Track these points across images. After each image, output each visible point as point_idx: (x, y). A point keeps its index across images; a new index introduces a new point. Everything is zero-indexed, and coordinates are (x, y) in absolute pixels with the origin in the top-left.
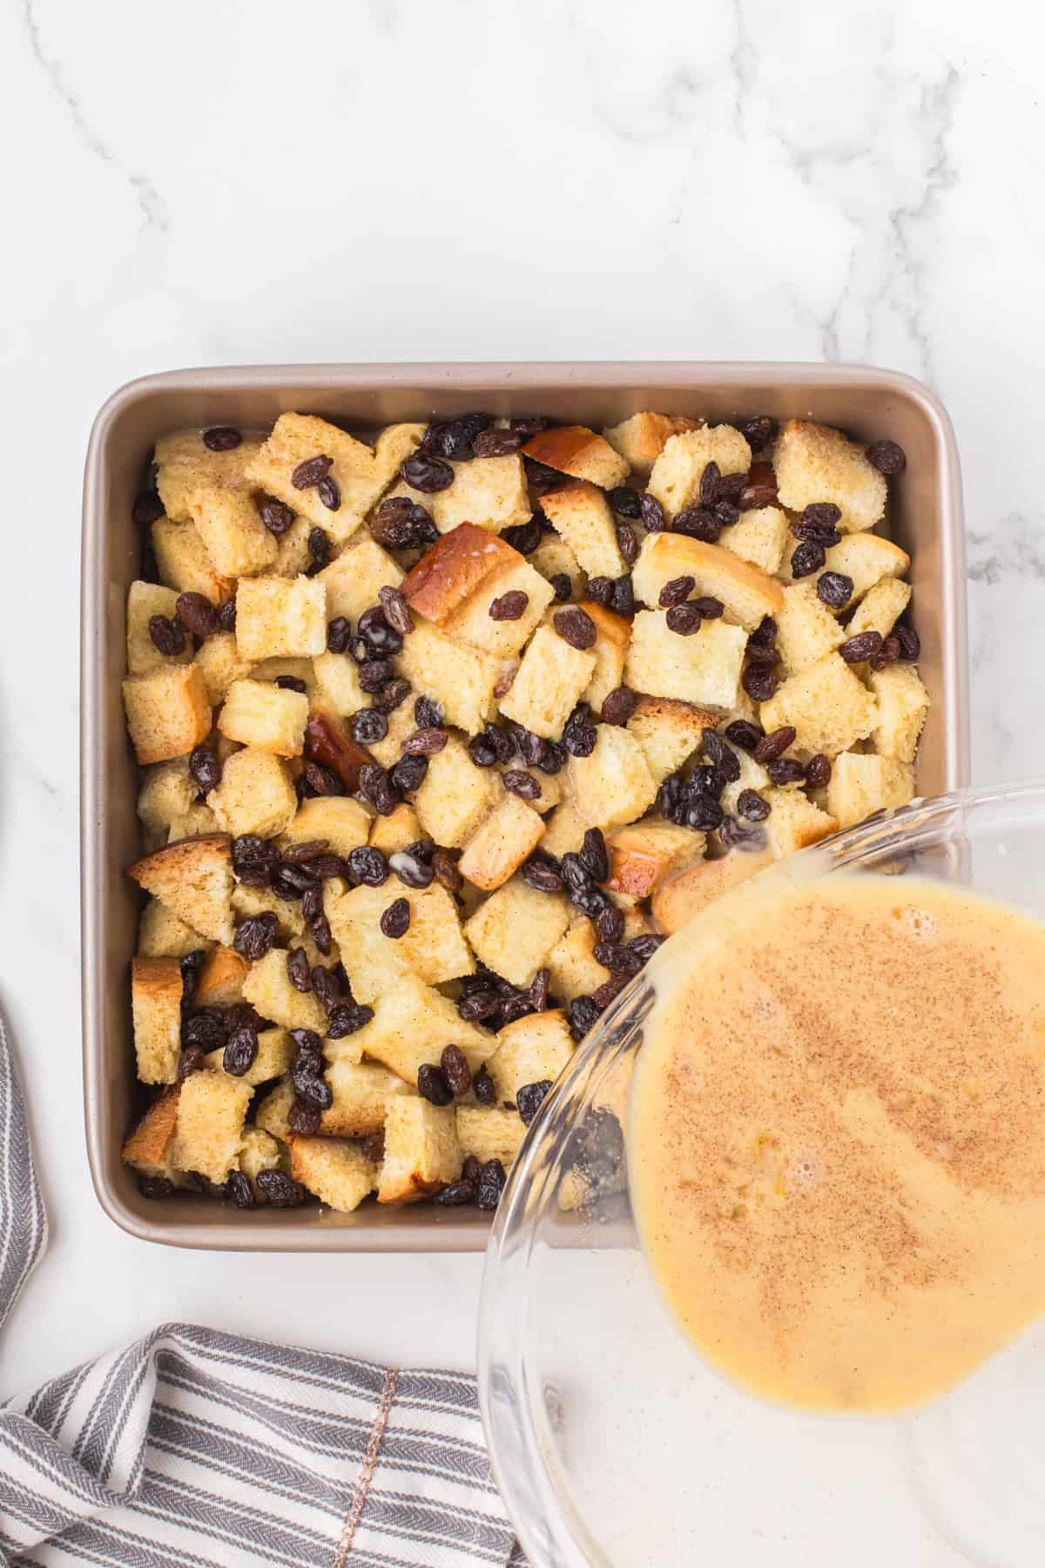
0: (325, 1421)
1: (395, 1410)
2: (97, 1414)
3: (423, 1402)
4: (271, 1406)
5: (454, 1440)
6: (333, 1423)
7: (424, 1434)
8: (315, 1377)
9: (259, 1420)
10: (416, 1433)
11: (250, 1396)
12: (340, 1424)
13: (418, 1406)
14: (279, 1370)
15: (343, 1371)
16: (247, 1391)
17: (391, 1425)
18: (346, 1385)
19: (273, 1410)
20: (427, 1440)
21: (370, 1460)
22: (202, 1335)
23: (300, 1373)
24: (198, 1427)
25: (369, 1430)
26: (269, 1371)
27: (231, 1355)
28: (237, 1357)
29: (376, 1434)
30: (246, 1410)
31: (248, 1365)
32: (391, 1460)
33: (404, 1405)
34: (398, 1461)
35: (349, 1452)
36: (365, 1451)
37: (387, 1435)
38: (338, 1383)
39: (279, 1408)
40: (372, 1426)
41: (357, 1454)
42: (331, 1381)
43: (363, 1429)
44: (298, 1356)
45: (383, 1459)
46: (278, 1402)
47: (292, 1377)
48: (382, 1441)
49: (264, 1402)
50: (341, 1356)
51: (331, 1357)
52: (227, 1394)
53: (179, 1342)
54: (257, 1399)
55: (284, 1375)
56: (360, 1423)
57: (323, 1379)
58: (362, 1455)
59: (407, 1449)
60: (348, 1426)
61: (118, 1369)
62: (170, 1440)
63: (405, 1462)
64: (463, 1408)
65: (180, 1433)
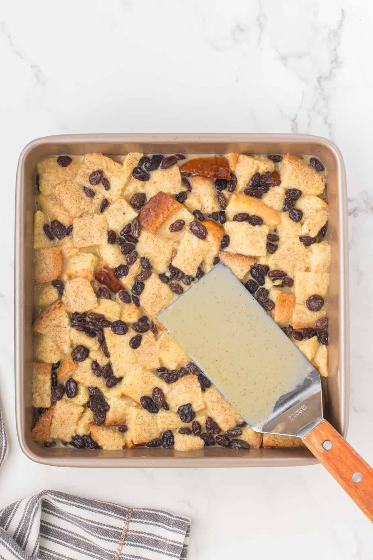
0: (105, 527)
1: (131, 524)
2: (22, 523)
3: (142, 521)
4: (84, 521)
5: (153, 535)
6: (108, 528)
7: (142, 533)
8: (101, 511)
9: (80, 527)
10: (139, 533)
11: (77, 518)
12: (110, 529)
13: (140, 522)
14: (88, 508)
15: (112, 508)
16: (75, 516)
17: (129, 529)
18: (113, 514)
19: (85, 523)
20: (143, 535)
21: (121, 542)
22: (59, 494)
23: (95, 509)
24: (57, 529)
25: (121, 531)
26: (84, 508)
27: (70, 502)
28: (72, 503)
29: (124, 532)
30: (75, 523)
31: (76, 506)
32: (129, 542)
33: (134, 521)
34: (132, 543)
35: (114, 539)
36: (120, 539)
37: (128, 533)
38: (110, 513)
39: (87, 522)
40: (122, 530)
41: (117, 540)
42: (107, 512)
43: (119, 531)
44: (95, 502)
45: (126, 542)
46: (87, 520)
47: (93, 511)
48: (126, 535)
49: (82, 520)
50: (111, 503)
51: (107, 503)
52: (68, 517)
53: (50, 497)
54: (79, 519)
55: (90, 510)
56: (118, 528)
57: (104, 511)
58: (119, 540)
59: (135, 538)
60: (113, 529)
61: (28, 507)
62: (47, 534)
63: (135, 543)
64: (156, 523)
65: (50, 532)
